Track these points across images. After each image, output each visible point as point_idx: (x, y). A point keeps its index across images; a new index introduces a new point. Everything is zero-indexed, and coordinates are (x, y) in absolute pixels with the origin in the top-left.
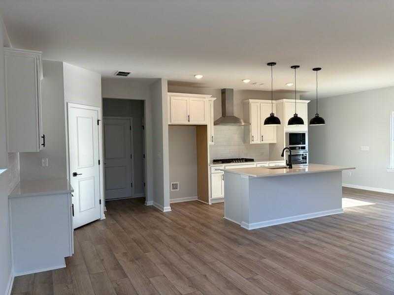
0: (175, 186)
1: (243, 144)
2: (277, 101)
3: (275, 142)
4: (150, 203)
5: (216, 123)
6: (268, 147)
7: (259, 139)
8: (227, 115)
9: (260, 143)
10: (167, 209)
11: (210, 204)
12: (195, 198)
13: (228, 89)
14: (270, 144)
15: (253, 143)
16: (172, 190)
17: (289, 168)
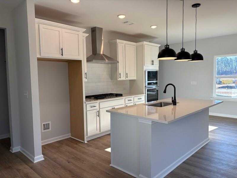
0: (46, 127)
1: (110, 81)
2: (138, 43)
3: (135, 78)
4: (16, 149)
5: (89, 60)
6: (128, 82)
7: (124, 76)
8: (97, 53)
9: (125, 79)
10: (39, 158)
11: (86, 142)
12: (68, 136)
13: (98, 28)
14: (130, 80)
15: (120, 79)
16: (43, 131)
17: (174, 105)
